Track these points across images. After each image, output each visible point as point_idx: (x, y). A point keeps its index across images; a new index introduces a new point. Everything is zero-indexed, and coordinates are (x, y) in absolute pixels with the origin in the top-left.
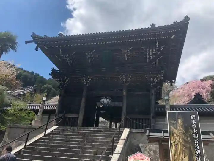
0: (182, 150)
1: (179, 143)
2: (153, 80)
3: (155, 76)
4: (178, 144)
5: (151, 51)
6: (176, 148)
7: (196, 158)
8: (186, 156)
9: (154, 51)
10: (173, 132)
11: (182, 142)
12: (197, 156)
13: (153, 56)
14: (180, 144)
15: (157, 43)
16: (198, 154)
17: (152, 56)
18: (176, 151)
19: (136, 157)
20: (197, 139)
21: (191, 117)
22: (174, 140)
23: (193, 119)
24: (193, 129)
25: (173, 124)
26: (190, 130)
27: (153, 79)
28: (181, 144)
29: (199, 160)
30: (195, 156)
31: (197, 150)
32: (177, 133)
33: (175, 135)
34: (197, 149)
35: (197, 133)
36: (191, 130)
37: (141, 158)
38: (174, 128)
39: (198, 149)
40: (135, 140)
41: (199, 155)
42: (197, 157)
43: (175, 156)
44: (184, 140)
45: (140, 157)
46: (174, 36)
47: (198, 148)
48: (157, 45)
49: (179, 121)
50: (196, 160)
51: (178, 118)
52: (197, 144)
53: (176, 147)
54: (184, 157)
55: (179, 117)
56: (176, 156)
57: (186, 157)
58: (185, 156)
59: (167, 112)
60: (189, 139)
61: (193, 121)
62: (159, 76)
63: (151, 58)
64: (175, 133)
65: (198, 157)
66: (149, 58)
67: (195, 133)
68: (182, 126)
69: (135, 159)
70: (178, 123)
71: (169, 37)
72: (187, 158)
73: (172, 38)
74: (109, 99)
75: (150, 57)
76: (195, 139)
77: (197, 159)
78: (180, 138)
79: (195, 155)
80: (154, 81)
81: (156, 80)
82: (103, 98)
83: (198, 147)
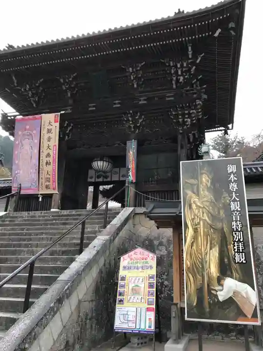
0: (206, 235)
1: (202, 223)
2: (183, 120)
3: (186, 112)
4: (199, 223)
5: (179, 66)
6: (195, 232)
7: (235, 249)
8: (214, 247)
9: (185, 65)
10: (190, 201)
11: (207, 219)
12: (236, 244)
13: (184, 76)
14: (204, 224)
15: (190, 48)
16: (239, 241)
17: (182, 75)
18: (195, 238)
19: (134, 256)
20: (237, 211)
21: (228, 169)
22: (193, 217)
23: (232, 172)
24: (230, 193)
25: (192, 185)
26: (224, 195)
27: (184, 117)
28: (206, 223)
29: (240, 252)
30: (232, 246)
31: (236, 234)
32: (199, 204)
33: (194, 206)
34: (237, 230)
35: (238, 200)
36: (227, 195)
37: (142, 257)
38: (194, 193)
39: (240, 232)
40: (142, 228)
41: (241, 242)
42: (236, 247)
43: (192, 248)
44: (212, 215)
45: (139, 256)
46: (219, 30)
47: (239, 230)
48: (189, 53)
49: (204, 179)
50: (233, 252)
51: (202, 174)
52: (236, 221)
53: (196, 230)
54: (211, 249)
55: (204, 171)
56: (194, 247)
57: (214, 249)
58: (213, 245)
59: (181, 162)
60: (222, 212)
61: (232, 176)
62: (194, 111)
63: (181, 80)
64: (194, 202)
65: (238, 247)
66: (177, 81)
67: (235, 201)
68: (208, 189)
69: (131, 259)
70: (201, 183)
71: (210, 33)
72: (216, 251)
73: (216, 35)
74: (109, 162)
75: (179, 77)
76: (234, 211)
77: (236, 251)
78: (203, 213)
79: (233, 243)
80: (184, 123)
81: (189, 120)
82: (97, 161)
83: (240, 227)
